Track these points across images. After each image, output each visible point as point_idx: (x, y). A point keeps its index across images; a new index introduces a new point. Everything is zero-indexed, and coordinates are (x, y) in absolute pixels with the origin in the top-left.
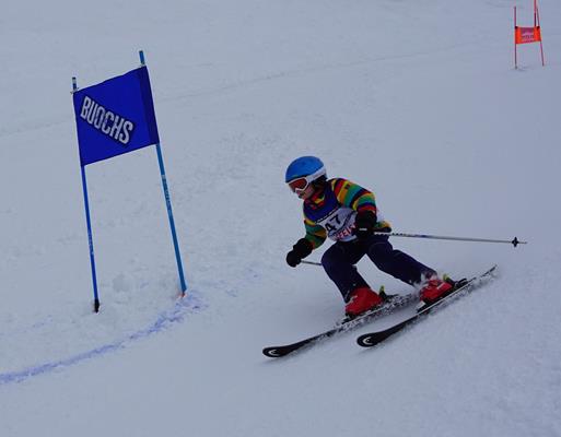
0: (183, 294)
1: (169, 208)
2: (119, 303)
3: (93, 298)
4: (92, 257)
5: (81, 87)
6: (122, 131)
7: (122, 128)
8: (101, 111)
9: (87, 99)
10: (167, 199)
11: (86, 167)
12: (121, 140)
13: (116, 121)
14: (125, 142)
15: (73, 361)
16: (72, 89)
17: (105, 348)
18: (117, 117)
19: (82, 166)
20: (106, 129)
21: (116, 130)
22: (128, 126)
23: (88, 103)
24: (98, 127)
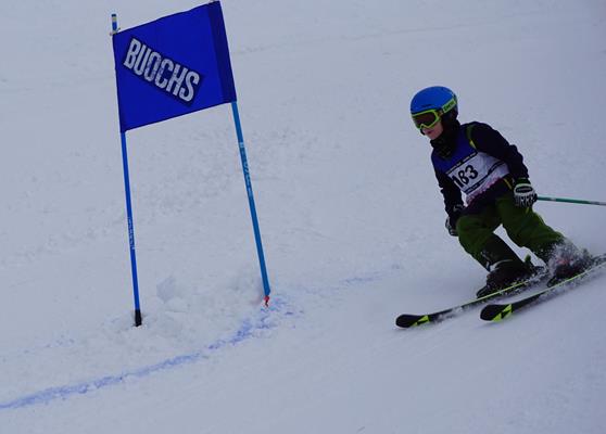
0: (267, 299)
1: (249, 186)
4: (133, 252)
6: (184, 85)
8: (155, 58)
9: (135, 42)
10: (246, 174)
12: (182, 96)
13: (176, 71)
14: (188, 98)
16: (111, 30)
18: (178, 67)
20: (161, 82)
21: (175, 83)
22: (192, 78)
23: (136, 48)
24: (149, 79)
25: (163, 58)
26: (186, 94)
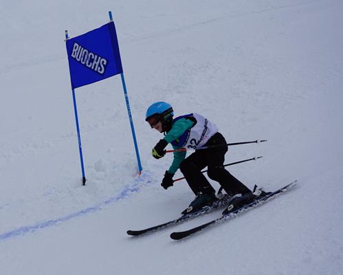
0: (140, 173)
2: (99, 179)
3: (82, 176)
4: (80, 149)
5: (71, 37)
6: (99, 66)
7: (99, 63)
8: (85, 52)
9: (76, 44)
11: (75, 89)
12: (99, 71)
13: (96, 59)
14: (102, 72)
15: (68, 218)
16: (65, 39)
17: (89, 210)
18: (96, 56)
19: (73, 89)
20: (89, 64)
21: (95, 65)
22: (103, 62)
23: (77, 47)
24: (83, 63)
25: (89, 52)
26: (101, 70)
